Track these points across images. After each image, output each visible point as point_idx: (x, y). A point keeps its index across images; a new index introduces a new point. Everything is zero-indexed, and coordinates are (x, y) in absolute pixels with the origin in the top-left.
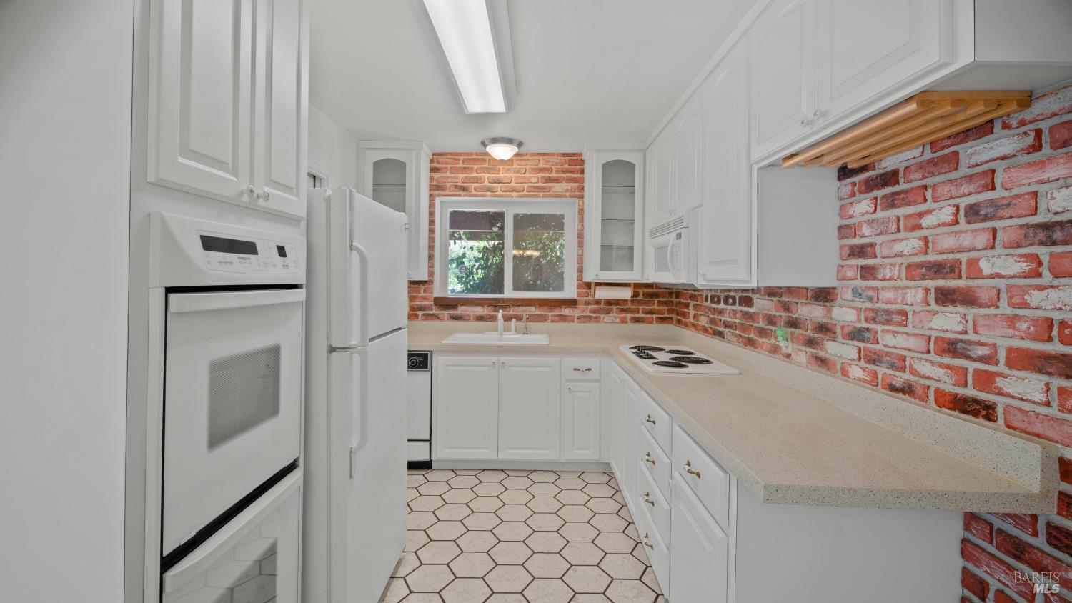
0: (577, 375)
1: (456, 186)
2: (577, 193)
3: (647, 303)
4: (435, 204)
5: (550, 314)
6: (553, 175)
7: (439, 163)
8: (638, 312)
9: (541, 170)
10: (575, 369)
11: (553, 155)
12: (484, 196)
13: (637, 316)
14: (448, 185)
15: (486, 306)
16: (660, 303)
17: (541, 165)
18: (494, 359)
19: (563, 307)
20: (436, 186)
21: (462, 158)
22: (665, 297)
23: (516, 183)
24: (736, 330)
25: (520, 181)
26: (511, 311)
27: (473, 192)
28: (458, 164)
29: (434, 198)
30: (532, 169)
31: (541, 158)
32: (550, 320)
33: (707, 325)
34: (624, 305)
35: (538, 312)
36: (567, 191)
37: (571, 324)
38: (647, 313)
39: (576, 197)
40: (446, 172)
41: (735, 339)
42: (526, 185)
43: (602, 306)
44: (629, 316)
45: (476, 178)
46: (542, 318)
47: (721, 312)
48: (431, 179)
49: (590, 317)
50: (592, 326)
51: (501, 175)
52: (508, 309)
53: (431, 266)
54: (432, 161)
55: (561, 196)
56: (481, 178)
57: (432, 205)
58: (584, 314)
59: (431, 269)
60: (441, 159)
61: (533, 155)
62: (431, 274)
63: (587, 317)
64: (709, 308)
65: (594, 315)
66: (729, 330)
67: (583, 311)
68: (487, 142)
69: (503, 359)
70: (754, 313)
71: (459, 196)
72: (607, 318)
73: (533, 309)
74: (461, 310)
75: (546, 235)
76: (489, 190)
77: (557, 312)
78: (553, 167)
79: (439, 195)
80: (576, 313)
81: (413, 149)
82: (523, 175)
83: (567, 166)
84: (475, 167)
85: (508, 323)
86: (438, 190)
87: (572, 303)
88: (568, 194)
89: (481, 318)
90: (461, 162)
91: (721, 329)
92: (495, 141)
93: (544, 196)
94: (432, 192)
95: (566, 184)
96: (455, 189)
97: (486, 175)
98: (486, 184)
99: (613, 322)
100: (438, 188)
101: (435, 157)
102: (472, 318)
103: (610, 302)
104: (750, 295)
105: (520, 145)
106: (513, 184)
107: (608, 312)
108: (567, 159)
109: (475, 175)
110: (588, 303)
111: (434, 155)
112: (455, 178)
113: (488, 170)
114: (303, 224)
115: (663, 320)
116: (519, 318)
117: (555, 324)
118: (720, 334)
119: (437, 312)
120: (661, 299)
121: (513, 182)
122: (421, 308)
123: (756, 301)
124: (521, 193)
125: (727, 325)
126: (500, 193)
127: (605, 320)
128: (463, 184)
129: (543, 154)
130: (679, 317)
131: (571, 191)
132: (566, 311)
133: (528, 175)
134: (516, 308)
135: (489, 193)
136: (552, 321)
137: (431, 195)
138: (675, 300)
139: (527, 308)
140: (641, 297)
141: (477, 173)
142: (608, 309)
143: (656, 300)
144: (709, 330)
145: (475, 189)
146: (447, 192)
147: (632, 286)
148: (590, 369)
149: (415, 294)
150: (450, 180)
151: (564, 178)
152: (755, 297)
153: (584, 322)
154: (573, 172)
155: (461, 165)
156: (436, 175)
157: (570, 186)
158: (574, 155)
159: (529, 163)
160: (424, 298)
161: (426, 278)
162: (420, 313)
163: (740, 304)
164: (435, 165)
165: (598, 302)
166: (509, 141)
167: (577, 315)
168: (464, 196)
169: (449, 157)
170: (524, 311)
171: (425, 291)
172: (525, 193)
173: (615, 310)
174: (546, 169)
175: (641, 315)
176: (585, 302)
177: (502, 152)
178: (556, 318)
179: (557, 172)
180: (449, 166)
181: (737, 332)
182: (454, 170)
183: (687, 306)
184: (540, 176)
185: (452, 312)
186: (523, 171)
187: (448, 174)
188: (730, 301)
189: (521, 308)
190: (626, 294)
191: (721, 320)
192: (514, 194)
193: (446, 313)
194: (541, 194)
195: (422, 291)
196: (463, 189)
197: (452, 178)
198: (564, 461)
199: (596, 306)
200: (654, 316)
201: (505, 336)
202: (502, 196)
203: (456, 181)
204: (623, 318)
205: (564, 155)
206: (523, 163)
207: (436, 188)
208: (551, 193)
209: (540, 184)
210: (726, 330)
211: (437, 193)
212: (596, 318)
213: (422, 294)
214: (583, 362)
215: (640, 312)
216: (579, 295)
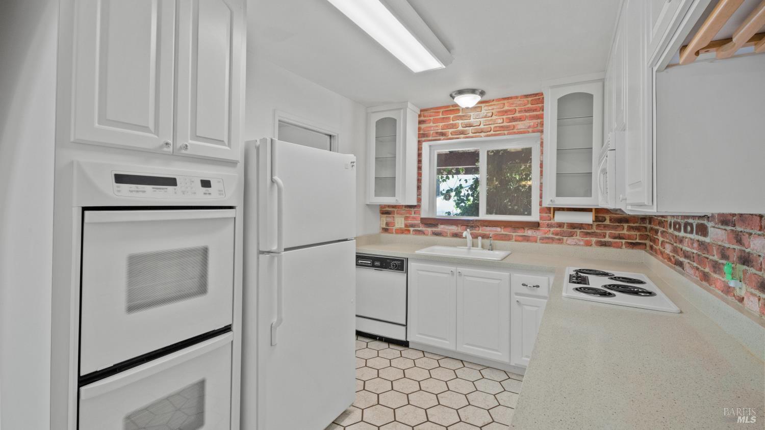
0: (525, 290)
1: (437, 133)
2: (539, 128)
3: (615, 228)
4: (422, 148)
5: (514, 234)
6: (517, 115)
7: (425, 116)
8: (605, 237)
9: (506, 112)
10: (524, 285)
11: (517, 97)
12: (458, 138)
13: (603, 240)
14: (432, 132)
15: (459, 226)
16: (630, 228)
17: (506, 108)
18: (453, 268)
19: (526, 229)
20: (422, 134)
21: (442, 110)
22: (637, 223)
23: (484, 125)
24: (694, 262)
25: (487, 123)
26: (481, 230)
27: (450, 136)
28: (439, 115)
29: (421, 143)
30: (499, 112)
31: (505, 102)
32: (514, 240)
33: (671, 254)
34: (589, 229)
35: (503, 232)
36: (529, 127)
37: (534, 244)
38: (615, 238)
39: (538, 131)
40: (430, 123)
41: (692, 272)
42: (492, 126)
43: (565, 229)
44: (594, 239)
45: (452, 124)
46: (507, 238)
47: (681, 241)
48: (419, 129)
49: (553, 239)
50: (555, 246)
51: (472, 120)
52: (477, 229)
53: (419, 194)
54: (420, 116)
55: (524, 132)
56: (455, 124)
57: (420, 149)
58: (547, 236)
59: (419, 196)
60: (426, 113)
61: (499, 100)
62: (419, 200)
63: (548, 238)
64: (672, 235)
65: (557, 237)
66: (688, 261)
67: (545, 233)
68: (454, 95)
69: (460, 269)
70: (709, 243)
71: (439, 140)
72: (570, 240)
73: (499, 229)
74: (441, 228)
75: (523, 167)
76: (462, 133)
77: (520, 233)
78: (517, 108)
79: (425, 141)
80: (538, 234)
81: (401, 109)
82: (490, 118)
83: (529, 105)
84: (452, 116)
85: (475, 240)
86: (424, 137)
87: (536, 225)
88: (530, 130)
89: (456, 235)
90: (441, 114)
91: (682, 259)
92: (461, 92)
93: (509, 134)
94: (420, 139)
95: (528, 121)
96: (437, 135)
97: (460, 122)
98: (460, 128)
99: (576, 244)
100: (424, 135)
101: (422, 113)
102: (449, 235)
103: (573, 226)
104: (705, 222)
105: (482, 93)
106: (482, 126)
107: (571, 235)
108: (530, 99)
109: (452, 122)
110: (549, 226)
111: (421, 111)
112: (437, 126)
113: (461, 118)
114: (241, 166)
115: (633, 245)
116: (484, 237)
117: (518, 243)
118: (680, 264)
119: (424, 229)
120: (632, 225)
121: (482, 124)
122: (412, 226)
123: (710, 230)
124: (488, 133)
125: (687, 256)
126: (471, 135)
127: (568, 242)
128: (442, 131)
129: (508, 98)
130: (652, 244)
131: (534, 127)
132: (529, 233)
133: (494, 117)
134: (484, 227)
135: (462, 136)
136: (516, 241)
137: (419, 142)
138: (649, 226)
139: (494, 229)
140: (607, 222)
141: (453, 121)
142: (571, 232)
143: (626, 225)
144: (672, 258)
145: (451, 133)
146: (430, 138)
147: (594, 211)
148: (538, 286)
149: (408, 215)
150: (432, 129)
151: (526, 117)
152: (710, 225)
153: (547, 243)
154: (535, 110)
155: (441, 116)
156: (423, 126)
157: (532, 123)
158: (536, 95)
159: (495, 107)
160: (414, 218)
161: (415, 203)
162: (412, 229)
163: (697, 233)
164: (422, 118)
165: (560, 225)
166: (473, 91)
167: (539, 236)
168: (444, 139)
169: (432, 111)
170: (491, 231)
171: (415, 213)
172: (492, 132)
173: (578, 233)
174: (510, 111)
175: (607, 239)
176: (548, 225)
177: (467, 101)
178: (520, 238)
179: (520, 112)
180: (432, 118)
181: (695, 264)
182: (435, 121)
183: (656, 232)
184: (505, 117)
185: (434, 229)
186: (490, 114)
187: (431, 124)
188: (689, 228)
189: (488, 228)
190: (588, 218)
191: (681, 249)
192: (482, 134)
193: (429, 230)
194: (506, 132)
195: (413, 213)
196: (443, 134)
197: (434, 126)
198: (514, 365)
199: (558, 229)
200: (624, 241)
201: (472, 251)
202: (472, 137)
203: (437, 128)
204: (587, 241)
205: (527, 96)
206: (490, 108)
207: (423, 136)
208: (515, 130)
209: (505, 124)
210: (686, 261)
211: (423, 139)
212: (559, 240)
213: (413, 215)
214: (532, 279)
215: (607, 236)
216: (541, 218)
